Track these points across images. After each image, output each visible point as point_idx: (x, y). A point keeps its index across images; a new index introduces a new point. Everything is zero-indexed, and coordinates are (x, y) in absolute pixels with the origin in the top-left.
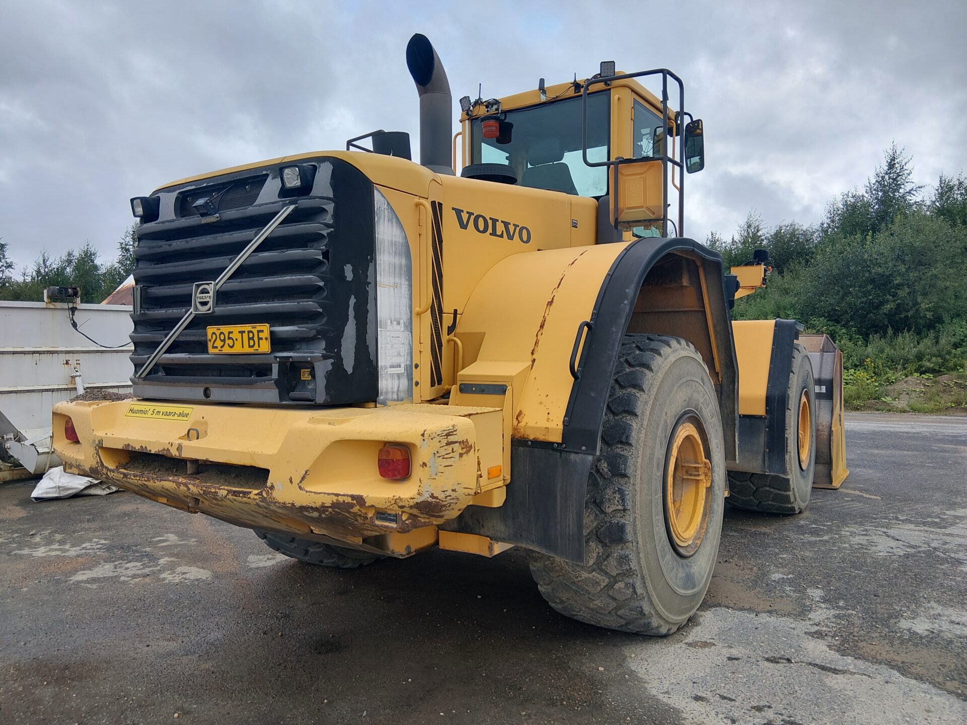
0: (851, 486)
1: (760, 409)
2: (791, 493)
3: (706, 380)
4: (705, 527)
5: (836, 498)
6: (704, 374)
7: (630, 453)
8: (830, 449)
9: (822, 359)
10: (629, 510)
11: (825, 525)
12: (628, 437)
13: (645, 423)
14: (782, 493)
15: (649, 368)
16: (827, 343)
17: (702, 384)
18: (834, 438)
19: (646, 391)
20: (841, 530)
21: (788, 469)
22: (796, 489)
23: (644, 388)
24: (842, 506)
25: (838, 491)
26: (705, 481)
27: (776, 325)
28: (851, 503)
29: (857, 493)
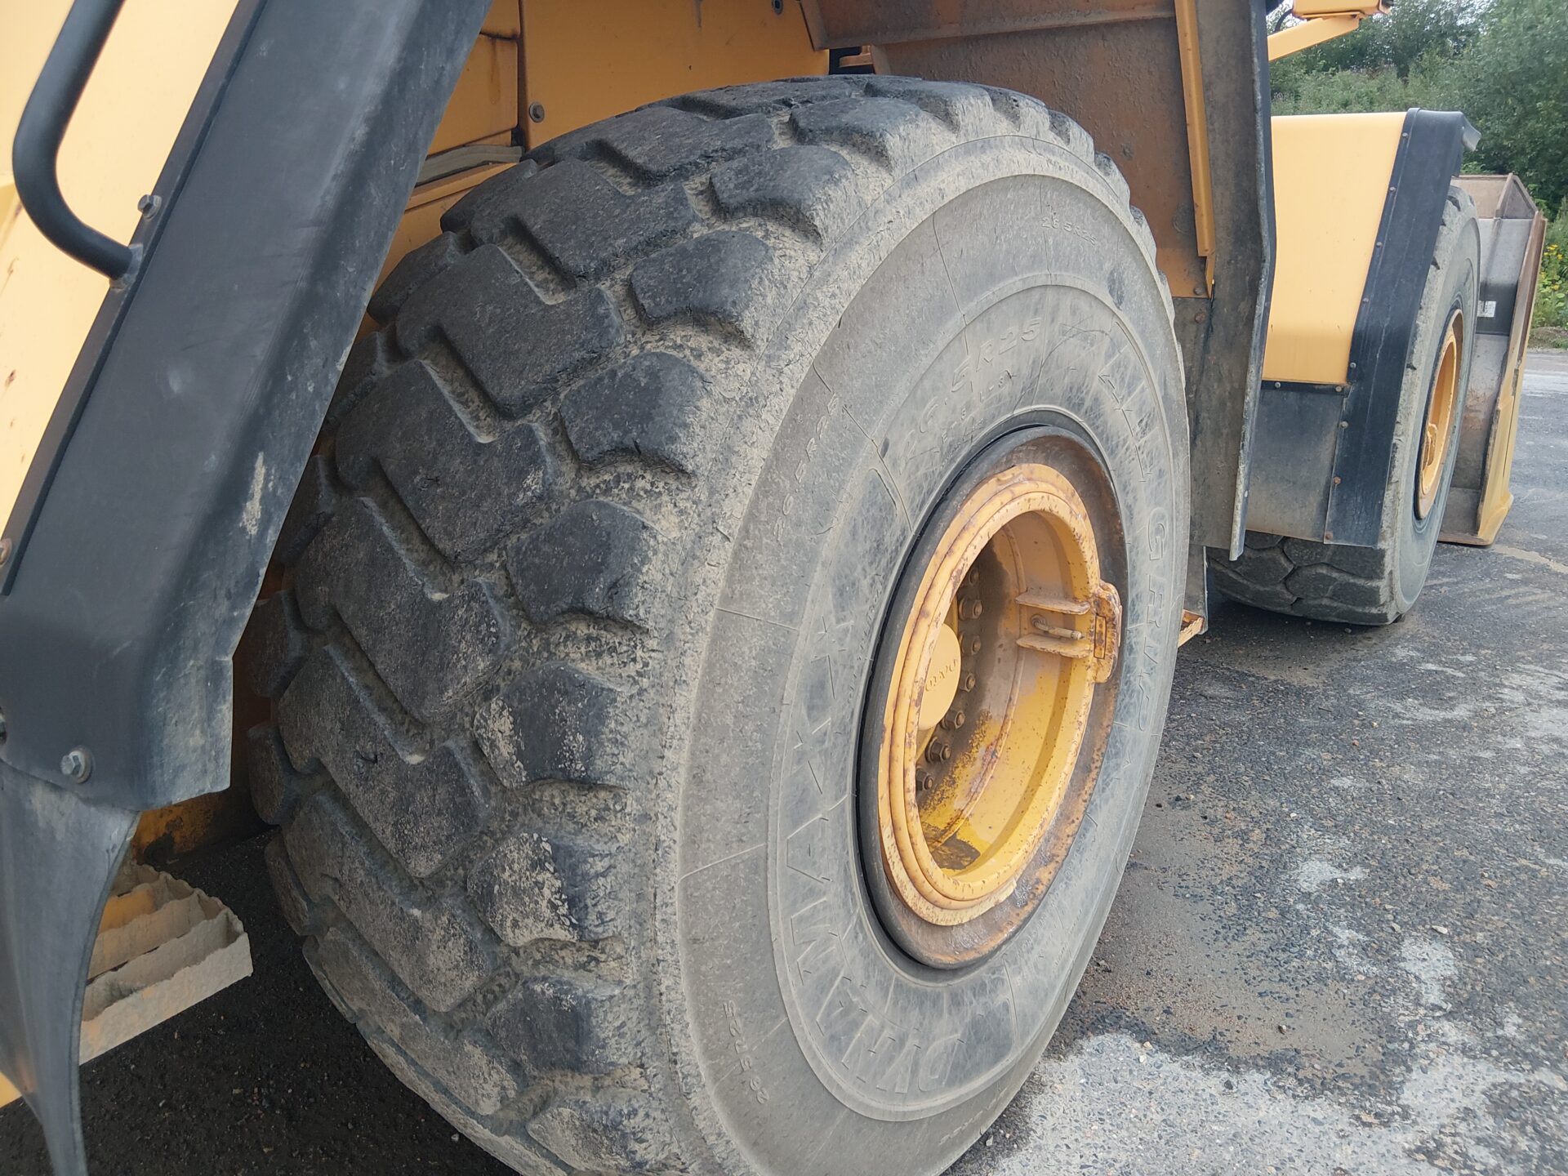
0: (1520, 536)
1: (1331, 369)
2: (1382, 585)
3: (1134, 283)
4: (1078, 815)
5: (1487, 574)
6: (1128, 262)
7: (632, 669)
8: (1485, 455)
9: (1497, 234)
10: (616, 937)
11: (1459, 666)
12: (616, 589)
13: (735, 509)
14: (1360, 582)
15: (799, 221)
16: (1513, 197)
17: (1109, 301)
18: (1500, 428)
19: (762, 347)
20: (1502, 685)
21: (1385, 525)
22: (1397, 575)
23: (747, 325)
24: (1501, 600)
25: (1489, 550)
26: (1091, 659)
27: (1407, 127)
28: (1522, 589)
29: (1534, 557)
